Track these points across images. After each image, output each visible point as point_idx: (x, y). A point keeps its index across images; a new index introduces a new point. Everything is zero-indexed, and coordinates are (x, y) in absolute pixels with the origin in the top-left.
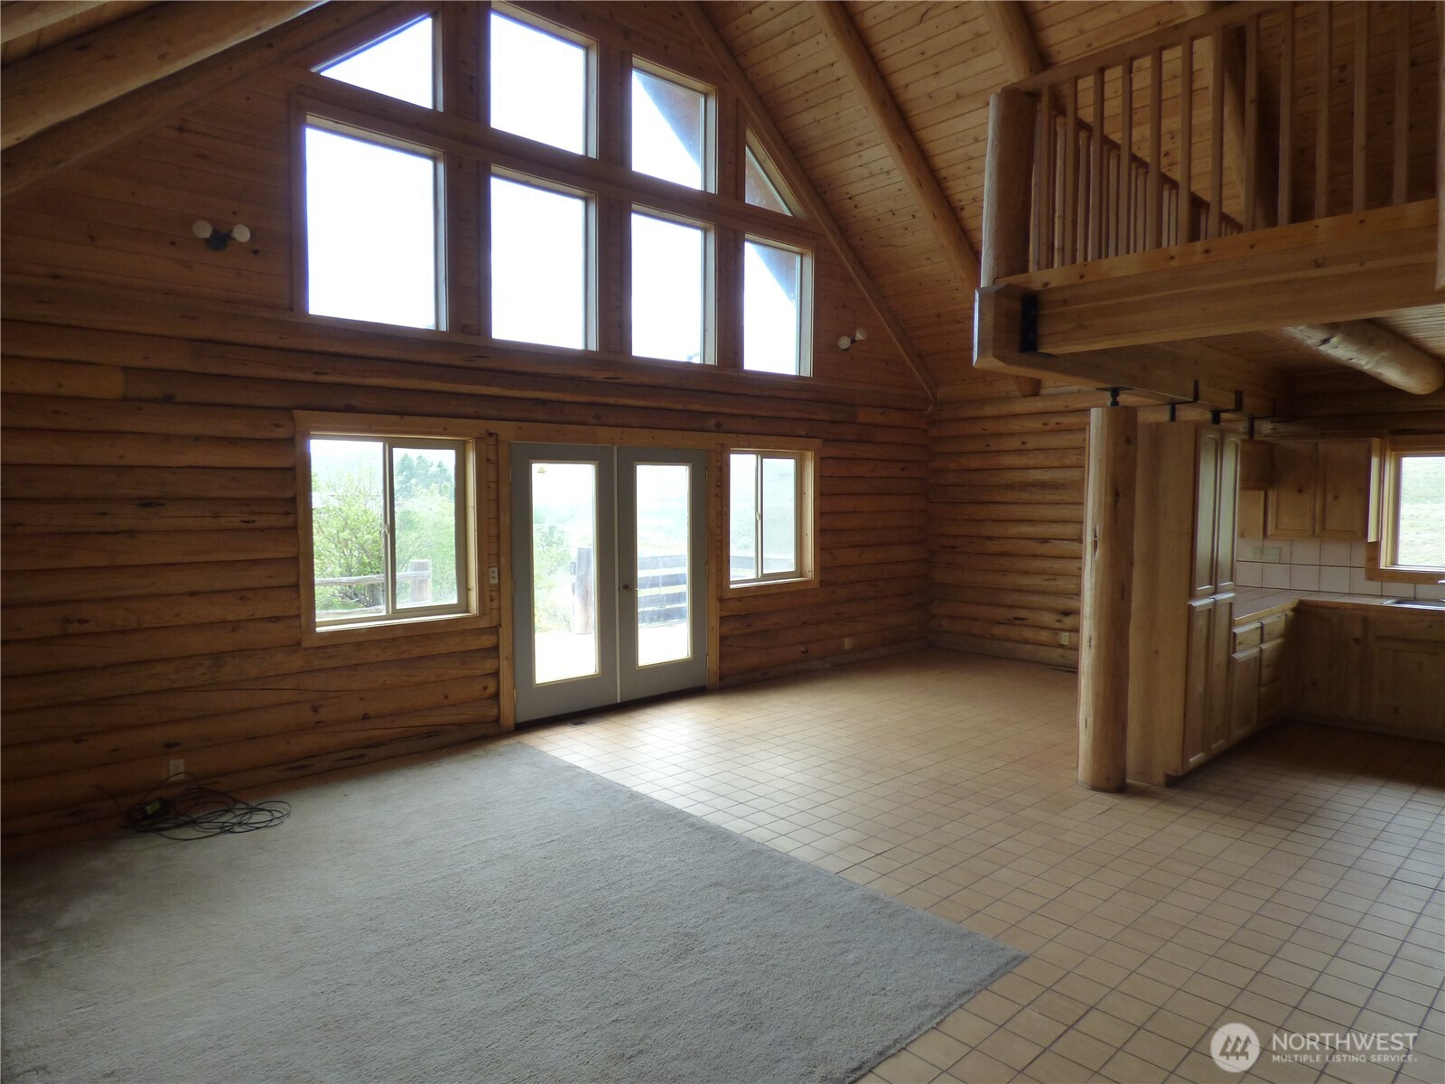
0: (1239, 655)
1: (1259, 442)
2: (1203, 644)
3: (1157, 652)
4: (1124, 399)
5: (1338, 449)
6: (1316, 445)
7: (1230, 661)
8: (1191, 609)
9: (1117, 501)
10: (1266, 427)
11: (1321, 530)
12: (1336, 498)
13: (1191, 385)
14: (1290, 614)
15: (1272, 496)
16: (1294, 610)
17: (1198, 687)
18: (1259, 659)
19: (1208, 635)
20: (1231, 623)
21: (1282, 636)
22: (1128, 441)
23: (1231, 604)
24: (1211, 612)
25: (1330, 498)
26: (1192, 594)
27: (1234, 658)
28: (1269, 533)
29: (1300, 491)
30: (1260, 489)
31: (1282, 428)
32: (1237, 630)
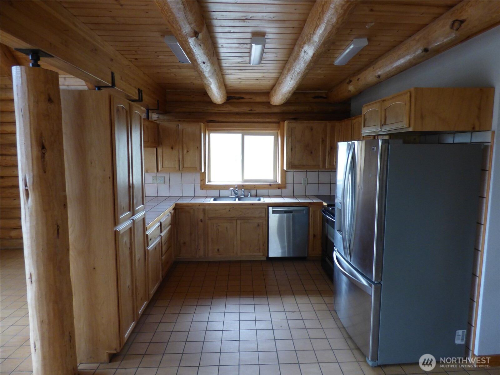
0: (151, 247)
1: (152, 122)
2: (127, 252)
3: (94, 268)
4: (44, 63)
5: (188, 128)
6: (178, 125)
7: (146, 252)
8: (116, 233)
9: (44, 153)
10: (154, 116)
11: (182, 168)
12: (188, 152)
13: (110, 75)
14: (173, 212)
15: (160, 150)
16: (174, 209)
17: (126, 282)
18: (160, 244)
19: (131, 245)
20: (145, 229)
21: (171, 224)
22: (50, 100)
23: (144, 219)
24: (131, 230)
25: (185, 152)
26: (116, 222)
27: (148, 250)
28: (159, 169)
29: (172, 148)
30: (154, 147)
31: (162, 117)
32: (148, 233)
